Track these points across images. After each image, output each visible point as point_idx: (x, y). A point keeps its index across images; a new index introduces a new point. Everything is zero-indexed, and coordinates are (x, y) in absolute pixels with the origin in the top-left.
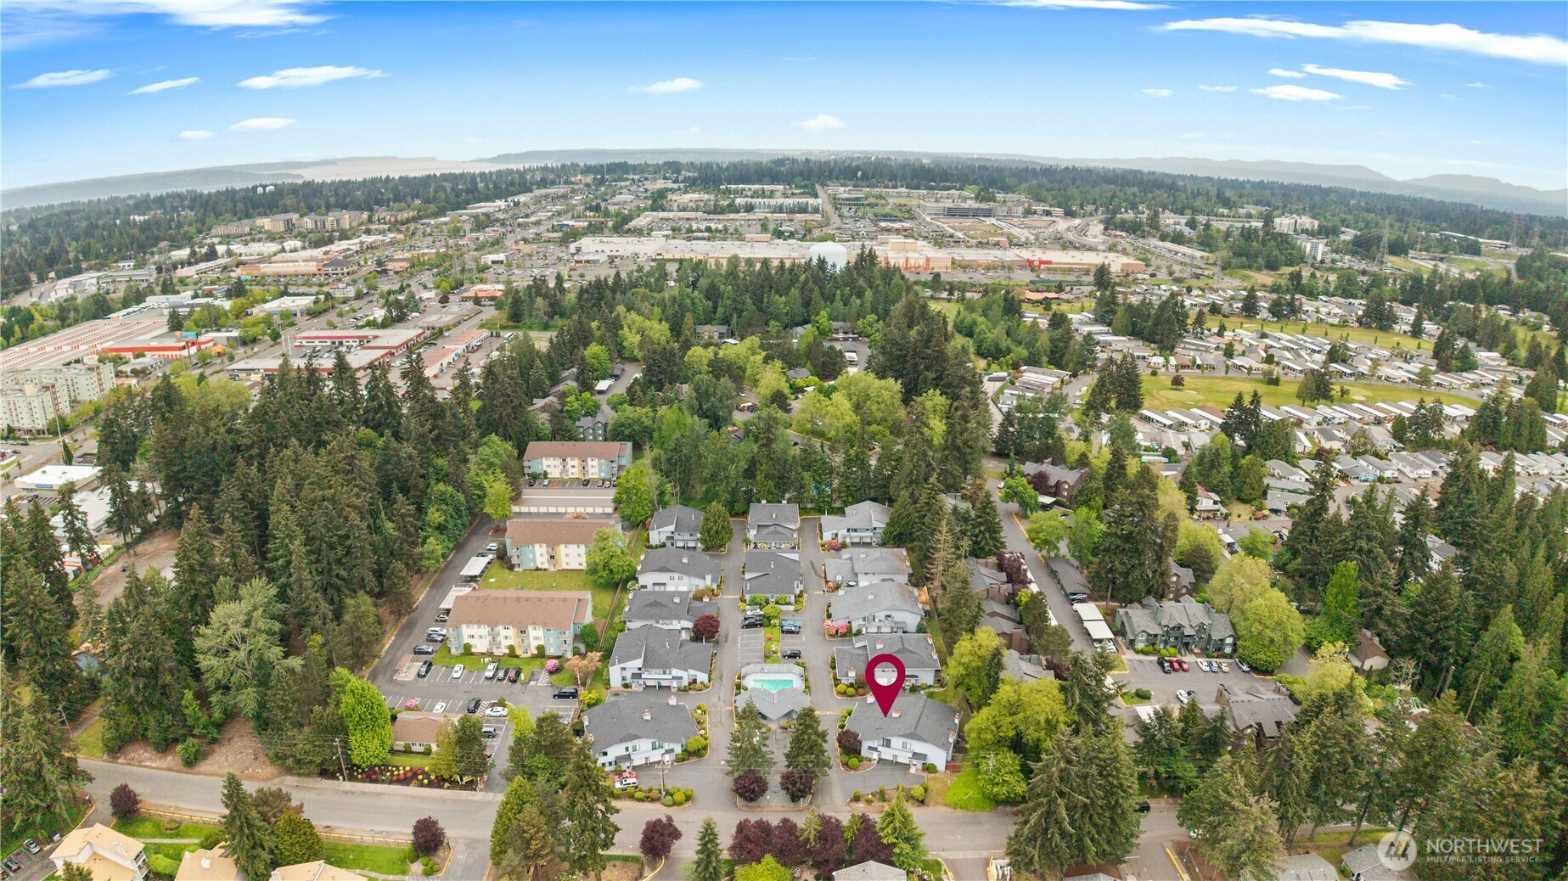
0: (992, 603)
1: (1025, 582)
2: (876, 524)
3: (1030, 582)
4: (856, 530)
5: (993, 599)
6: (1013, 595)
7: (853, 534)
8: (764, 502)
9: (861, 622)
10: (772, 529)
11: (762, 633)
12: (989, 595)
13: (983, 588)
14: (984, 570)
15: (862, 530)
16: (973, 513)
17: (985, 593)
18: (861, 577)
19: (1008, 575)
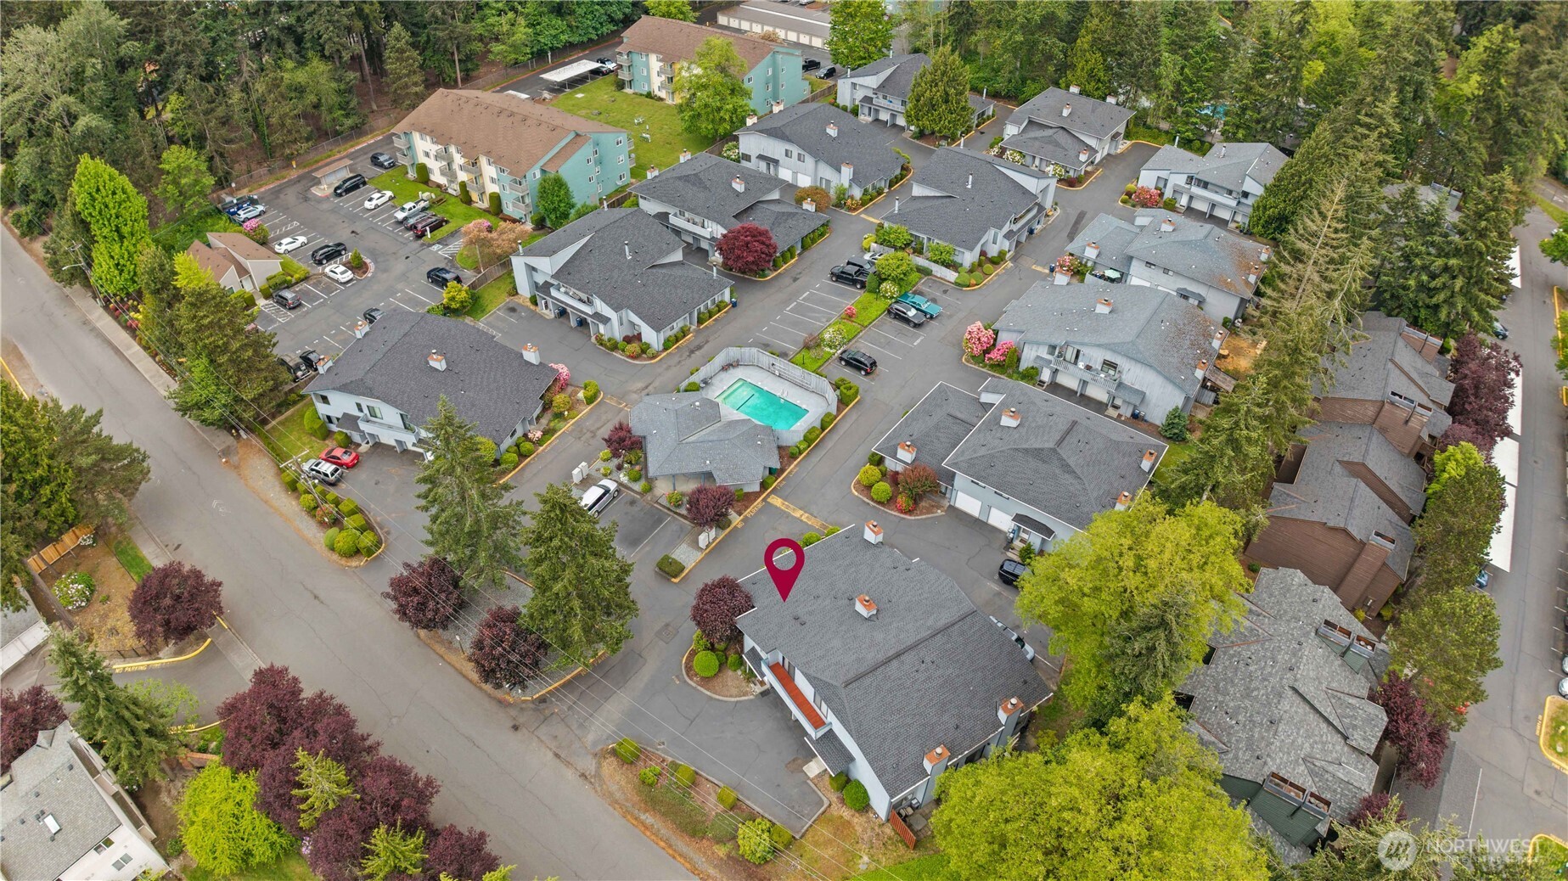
0: (1376, 439)
1: (1490, 430)
2: (1251, 186)
3: (1507, 432)
4: (1205, 185)
5: (1383, 431)
6: (1439, 442)
7: (1196, 190)
8: (1074, 89)
9: (1043, 352)
10: (1049, 132)
11: (855, 298)
12: (1378, 419)
13: (1375, 395)
14: (1406, 357)
15: (1218, 188)
16: (1452, 217)
17: (1371, 411)
18: (1136, 267)
19: (1459, 394)
